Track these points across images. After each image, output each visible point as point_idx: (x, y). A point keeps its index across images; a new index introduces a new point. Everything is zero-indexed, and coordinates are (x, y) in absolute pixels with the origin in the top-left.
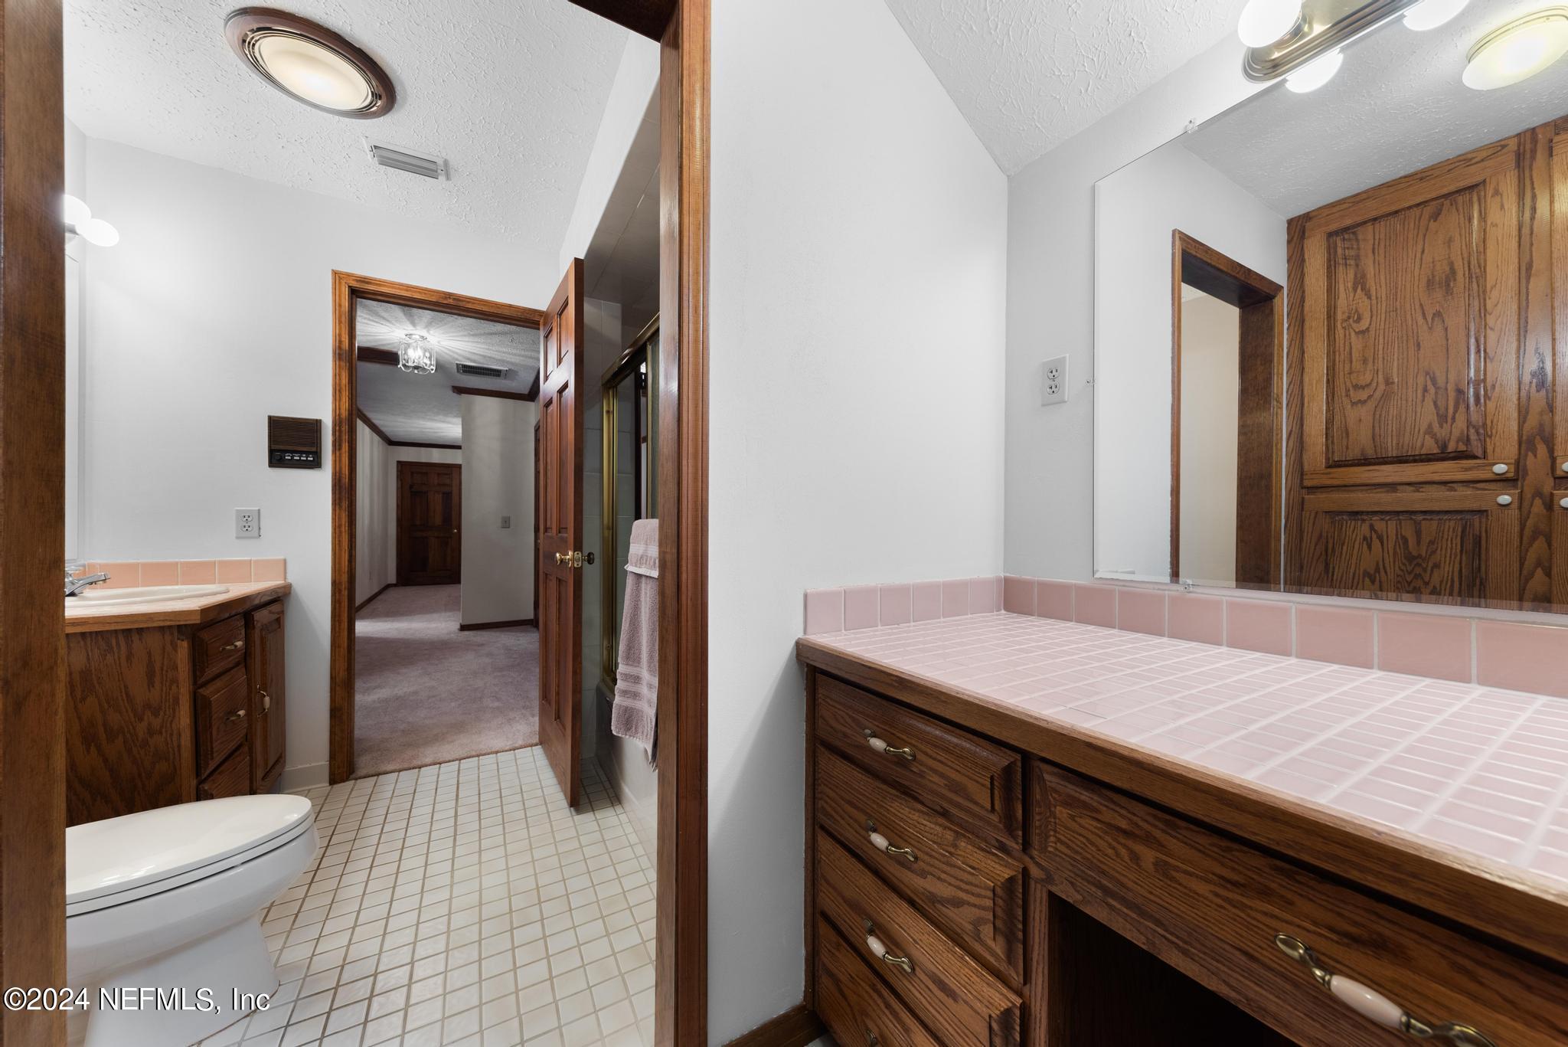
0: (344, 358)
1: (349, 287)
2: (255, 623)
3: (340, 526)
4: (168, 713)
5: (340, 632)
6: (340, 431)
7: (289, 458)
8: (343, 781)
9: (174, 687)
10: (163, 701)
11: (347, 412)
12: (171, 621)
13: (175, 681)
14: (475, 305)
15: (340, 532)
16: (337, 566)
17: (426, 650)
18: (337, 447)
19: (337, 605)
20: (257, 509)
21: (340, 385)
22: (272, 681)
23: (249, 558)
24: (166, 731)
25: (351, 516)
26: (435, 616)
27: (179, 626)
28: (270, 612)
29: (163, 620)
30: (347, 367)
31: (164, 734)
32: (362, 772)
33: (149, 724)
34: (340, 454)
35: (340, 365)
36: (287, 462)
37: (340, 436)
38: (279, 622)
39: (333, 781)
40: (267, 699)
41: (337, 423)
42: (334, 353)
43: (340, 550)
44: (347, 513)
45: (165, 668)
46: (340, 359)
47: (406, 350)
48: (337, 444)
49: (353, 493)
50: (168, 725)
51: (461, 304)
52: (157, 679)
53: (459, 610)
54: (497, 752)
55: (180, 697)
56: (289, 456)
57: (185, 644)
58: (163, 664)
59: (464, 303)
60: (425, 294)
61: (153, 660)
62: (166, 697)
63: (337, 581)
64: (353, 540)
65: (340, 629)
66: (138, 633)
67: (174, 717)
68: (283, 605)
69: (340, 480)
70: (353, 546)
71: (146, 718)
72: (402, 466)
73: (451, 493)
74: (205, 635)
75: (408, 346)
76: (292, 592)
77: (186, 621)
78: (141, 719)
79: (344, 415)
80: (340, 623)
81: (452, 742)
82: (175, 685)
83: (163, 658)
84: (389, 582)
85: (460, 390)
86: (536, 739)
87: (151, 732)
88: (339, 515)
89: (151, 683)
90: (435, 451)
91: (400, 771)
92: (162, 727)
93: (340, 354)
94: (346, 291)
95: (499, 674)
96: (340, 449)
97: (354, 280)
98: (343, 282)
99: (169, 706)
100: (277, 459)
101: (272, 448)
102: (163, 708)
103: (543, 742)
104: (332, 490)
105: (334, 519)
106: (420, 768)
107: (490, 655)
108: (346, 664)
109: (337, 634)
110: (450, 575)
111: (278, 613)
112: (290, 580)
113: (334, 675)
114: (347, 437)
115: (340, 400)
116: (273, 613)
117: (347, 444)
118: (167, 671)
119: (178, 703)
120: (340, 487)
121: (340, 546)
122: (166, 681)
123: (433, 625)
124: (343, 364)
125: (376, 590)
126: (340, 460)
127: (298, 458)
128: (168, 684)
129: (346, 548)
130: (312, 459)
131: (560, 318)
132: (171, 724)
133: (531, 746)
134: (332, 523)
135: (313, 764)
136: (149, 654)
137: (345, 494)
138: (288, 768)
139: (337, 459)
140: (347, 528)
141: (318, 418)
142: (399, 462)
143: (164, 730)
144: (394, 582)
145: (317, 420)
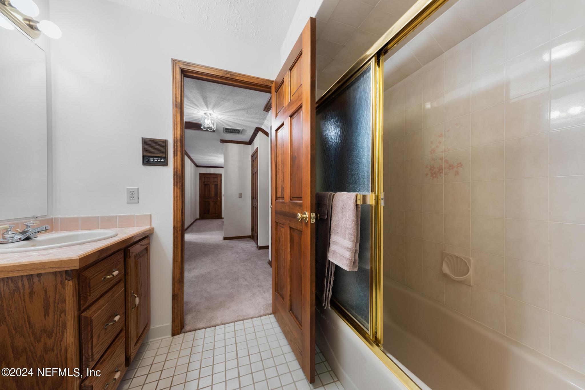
0: (178, 107)
1: (180, 68)
2: (131, 254)
3: (177, 197)
4: (58, 335)
5: (177, 253)
6: (177, 146)
7: (152, 160)
8: (178, 334)
9: (63, 315)
10: (55, 326)
11: (180, 136)
12: (58, 268)
13: (63, 311)
14: (241, 78)
15: (177, 200)
16: (176, 218)
17: (212, 249)
18: (175, 155)
19: (176, 239)
20: (137, 188)
21: (176, 121)
22: (141, 285)
23: (134, 214)
24: (57, 349)
25: (182, 192)
26: (214, 232)
27: (66, 271)
28: (141, 245)
29: (53, 268)
30: (180, 112)
31: (55, 351)
32: (187, 328)
33: (45, 344)
34: (177, 158)
35: (176, 110)
36: (151, 162)
37: (177, 149)
38: (147, 250)
39: (173, 334)
40: (137, 299)
41: (175, 142)
42: (173, 104)
43: (177, 209)
44: (180, 190)
45: (56, 301)
46: (176, 107)
47: (204, 120)
48: (175, 153)
49: (183, 179)
50: (59, 344)
51: (234, 77)
52: (51, 310)
53: (222, 230)
54: (252, 318)
55: (67, 322)
56: (152, 159)
57: (71, 283)
58: (55, 298)
59: (235, 77)
60: (216, 71)
61: (48, 296)
62: (57, 323)
63: (176, 227)
64: (183, 204)
65: (177, 252)
66: (38, 277)
67: (63, 337)
68: (149, 239)
69: (177, 172)
70: (183, 207)
71: (42, 340)
72: (201, 174)
73: (218, 184)
74: (88, 274)
75: (205, 118)
76: (154, 232)
77: (69, 267)
78: (39, 341)
79: (178, 137)
80: (177, 248)
81: (228, 308)
82: (63, 314)
83: (56, 294)
84: (197, 218)
85: (223, 141)
86: (270, 310)
87: (46, 350)
88: (177, 191)
89: (46, 314)
90: (212, 169)
91: (206, 328)
92: (54, 346)
93: (176, 105)
94: (178, 71)
95: (243, 264)
96: (177, 156)
97: (183, 64)
98: (177, 65)
99: (59, 329)
100: (147, 161)
101: (144, 155)
102: (55, 331)
103: (275, 312)
104: (173, 177)
105: (174, 193)
106: (215, 327)
107: (237, 253)
108: (180, 270)
109: (176, 255)
110: (218, 215)
111: (146, 245)
112: (153, 226)
113: (174, 276)
114: (180, 149)
115: (176, 129)
116: (143, 245)
117: (180, 153)
118: (58, 304)
119: (66, 327)
120: (177, 176)
121: (177, 208)
122: (57, 311)
123: (213, 237)
124: (178, 110)
125: (193, 221)
126: (177, 162)
127: (157, 160)
128: (58, 313)
129: (180, 209)
130: (163, 161)
131: (291, 72)
132: (60, 342)
133: (268, 314)
134: (173, 195)
135: (164, 325)
136: (46, 291)
137: (179, 180)
138: (152, 327)
139: (175, 161)
140: (180, 198)
141: (166, 139)
142: (200, 174)
143: (55, 348)
144: (199, 218)
145: (165, 140)
